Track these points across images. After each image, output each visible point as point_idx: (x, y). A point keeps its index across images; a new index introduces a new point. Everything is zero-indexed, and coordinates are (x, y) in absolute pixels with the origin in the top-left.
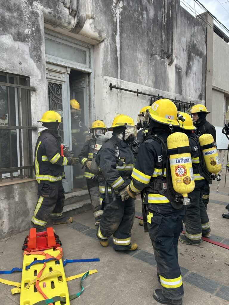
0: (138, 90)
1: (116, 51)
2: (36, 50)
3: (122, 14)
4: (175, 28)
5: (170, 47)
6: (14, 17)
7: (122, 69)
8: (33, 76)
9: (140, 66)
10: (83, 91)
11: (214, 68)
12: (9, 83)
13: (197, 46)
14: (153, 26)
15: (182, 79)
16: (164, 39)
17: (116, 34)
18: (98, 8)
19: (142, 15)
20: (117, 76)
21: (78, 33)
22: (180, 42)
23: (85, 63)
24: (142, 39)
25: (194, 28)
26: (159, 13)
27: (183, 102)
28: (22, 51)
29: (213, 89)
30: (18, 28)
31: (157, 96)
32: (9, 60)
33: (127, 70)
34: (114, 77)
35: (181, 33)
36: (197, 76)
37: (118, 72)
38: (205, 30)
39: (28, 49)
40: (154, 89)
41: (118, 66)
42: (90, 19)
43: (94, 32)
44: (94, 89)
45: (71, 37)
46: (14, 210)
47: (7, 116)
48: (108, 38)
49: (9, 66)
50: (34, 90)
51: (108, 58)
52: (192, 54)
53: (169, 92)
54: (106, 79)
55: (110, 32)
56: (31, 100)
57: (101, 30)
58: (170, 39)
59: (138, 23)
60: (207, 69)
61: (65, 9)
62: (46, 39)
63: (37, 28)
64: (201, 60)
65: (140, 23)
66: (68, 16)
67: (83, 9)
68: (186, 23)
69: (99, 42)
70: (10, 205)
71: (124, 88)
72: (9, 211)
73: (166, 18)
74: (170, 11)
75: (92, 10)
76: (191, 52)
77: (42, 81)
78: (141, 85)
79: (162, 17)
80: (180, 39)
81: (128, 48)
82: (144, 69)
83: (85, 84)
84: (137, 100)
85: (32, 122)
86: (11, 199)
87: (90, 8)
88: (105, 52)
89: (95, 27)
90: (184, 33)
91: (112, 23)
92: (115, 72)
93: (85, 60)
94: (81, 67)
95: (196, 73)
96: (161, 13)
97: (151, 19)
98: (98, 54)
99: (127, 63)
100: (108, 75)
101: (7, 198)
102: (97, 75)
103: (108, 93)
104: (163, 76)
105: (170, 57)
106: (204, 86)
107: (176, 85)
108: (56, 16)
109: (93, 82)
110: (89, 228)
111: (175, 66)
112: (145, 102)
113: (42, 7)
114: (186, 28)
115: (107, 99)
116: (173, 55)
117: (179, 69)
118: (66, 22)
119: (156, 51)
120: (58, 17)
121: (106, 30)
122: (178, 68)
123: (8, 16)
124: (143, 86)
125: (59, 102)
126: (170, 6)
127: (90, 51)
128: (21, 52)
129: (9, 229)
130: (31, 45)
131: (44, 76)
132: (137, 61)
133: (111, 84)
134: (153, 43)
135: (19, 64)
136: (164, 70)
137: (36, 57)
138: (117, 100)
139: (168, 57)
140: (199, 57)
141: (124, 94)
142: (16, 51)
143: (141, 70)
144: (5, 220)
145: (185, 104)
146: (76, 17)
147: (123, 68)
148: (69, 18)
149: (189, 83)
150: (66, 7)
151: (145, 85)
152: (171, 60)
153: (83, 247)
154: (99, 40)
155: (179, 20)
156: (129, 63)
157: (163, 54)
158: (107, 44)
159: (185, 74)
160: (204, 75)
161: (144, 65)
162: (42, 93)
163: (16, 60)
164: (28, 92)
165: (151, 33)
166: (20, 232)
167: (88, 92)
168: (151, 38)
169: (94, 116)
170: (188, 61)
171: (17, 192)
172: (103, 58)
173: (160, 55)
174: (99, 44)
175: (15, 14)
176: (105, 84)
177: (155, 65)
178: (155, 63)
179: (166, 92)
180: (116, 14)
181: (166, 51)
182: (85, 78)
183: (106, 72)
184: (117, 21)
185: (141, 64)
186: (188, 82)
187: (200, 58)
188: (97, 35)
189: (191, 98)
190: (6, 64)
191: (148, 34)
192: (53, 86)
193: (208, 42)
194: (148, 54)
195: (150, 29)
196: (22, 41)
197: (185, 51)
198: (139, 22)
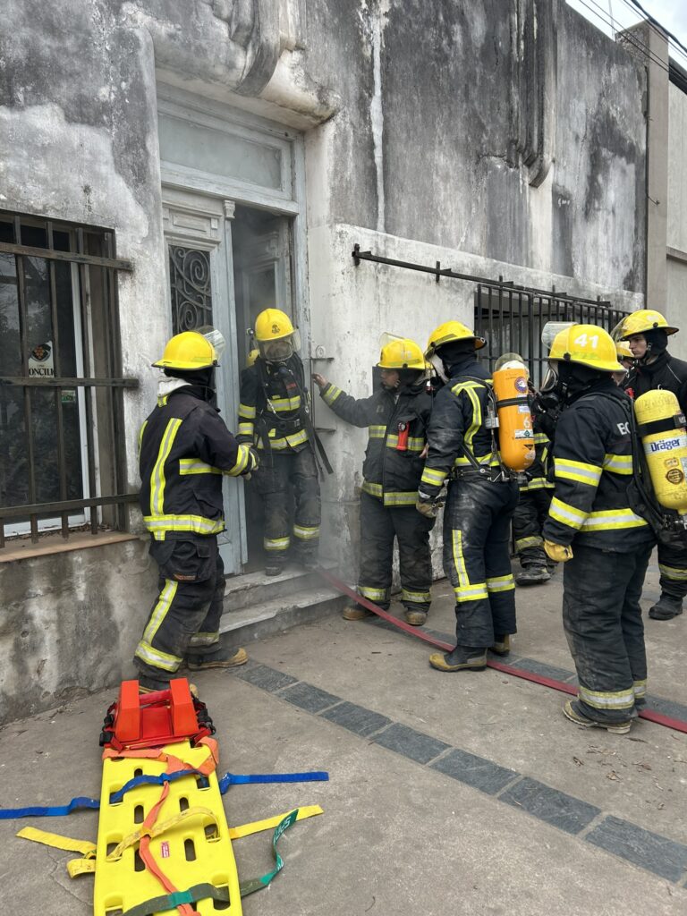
0: (438, 264)
1: (372, 146)
2: (133, 149)
3: (387, 32)
4: (549, 73)
5: (536, 132)
6: (65, 51)
7: (390, 200)
8: (123, 227)
9: (445, 189)
10: (273, 270)
11: (672, 193)
12: (56, 248)
13: (618, 127)
14: (484, 68)
15: (574, 229)
16: (516, 107)
17: (371, 96)
18: (317, 18)
19: (449, 34)
20: (376, 222)
21: (256, 94)
22: (564, 114)
23: (277, 184)
24: (449, 108)
25: (610, 71)
26: (502, 27)
27: (575, 300)
28: (91, 153)
29: (670, 258)
30: (80, 84)
31: (498, 280)
32: (53, 180)
33: (405, 204)
34: (364, 226)
35: (569, 86)
36: (618, 219)
37: (377, 209)
38: (644, 78)
39: (110, 148)
40: (488, 260)
41: (376, 193)
42: (291, 52)
43: (306, 90)
44: (307, 263)
45: (236, 109)
46: (73, 627)
47: (49, 348)
48: (346, 109)
49: (53, 198)
50: (128, 268)
51: (346, 169)
52: (605, 152)
53: (532, 267)
54: (341, 234)
55: (353, 90)
56: (120, 299)
57: (326, 84)
58: (536, 106)
59: (437, 60)
60: (649, 195)
61: (218, 23)
62: (163, 116)
63: (135, 81)
64: (631, 168)
65: (444, 59)
66: (227, 43)
67: (272, 21)
68: (584, 55)
69: (319, 121)
70: (62, 613)
71: (397, 259)
72: (60, 630)
73: (522, 43)
74: (535, 20)
75: (298, 23)
76: (598, 145)
77: (151, 244)
78: (447, 249)
79: (511, 38)
80: (565, 105)
81: (409, 136)
82: (458, 199)
83: (277, 250)
84: (434, 296)
85: (124, 365)
86: (65, 594)
87: (291, 20)
88: (336, 151)
89: (308, 77)
90: (579, 88)
91: (358, 63)
92: (370, 209)
93: (279, 178)
94: (268, 197)
95: (617, 211)
96: (508, 28)
97: (477, 48)
98: (317, 156)
99: (406, 183)
100: (346, 222)
101: (52, 592)
102: (313, 220)
103: (347, 276)
104: (514, 220)
105: (534, 160)
106: (640, 248)
107: (554, 247)
108: (189, 45)
109: (304, 241)
110: (295, 680)
111: (551, 189)
112: (460, 299)
113: (148, 19)
114: (585, 71)
115: (347, 293)
116: (546, 156)
117: (564, 198)
118: (221, 64)
119: (491, 143)
120: (197, 48)
121: (341, 85)
122: (559, 196)
123: (49, 47)
124: (453, 250)
125: (204, 306)
126: (535, 5)
127: (292, 147)
128: (88, 157)
129: (61, 683)
130: (119, 136)
131: (156, 225)
132: (434, 177)
133: (357, 247)
134: (484, 121)
135: (82, 193)
136: (517, 201)
137: (134, 171)
138: (376, 297)
139: (529, 163)
140: (623, 159)
141: (396, 277)
142: (73, 153)
143: (449, 203)
144: (48, 657)
145: (581, 306)
146: (250, 48)
147: (393, 198)
148: (228, 51)
149: (595, 242)
150: (219, 16)
151: (461, 250)
152: (537, 171)
153: (279, 739)
154: (321, 114)
155: (562, 48)
156: (409, 182)
157: (514, 154)
158: (343, 126)
159: (583, 213)
160: (642, 215)
161: (456, 189)
162: (151, 280)
163: (75, 181)
164: (111, 274)
165: (476, 90)
166: (90, 693)
167: (287, 274)
168: (476, 104)
169: (307, 345)
170: (592, 172)
171: (83, 572)
172: (332, 169)
173: (505, 158)
174: (321, 128)
175: (70, 43)
176: (339, 249)
177: (491, 189)
178: (490, 183)
179: (524, 268)
180: (369, 36)
181: (524, 145)
182: (278, 231)
183: (342, 213)
184: (372, 56)
185: (448, 187)
186: (590, 237)
187: (628, 163)
188: (315, 98)
189: (600, 286)
190: (46, 191)
191: (466, 93)
192: (185, 255)
193: (652, 114)
194: (467, 156)
195: (475, 77)
196: (90, 124)
197: (580, 143)
198: (439, 56)
